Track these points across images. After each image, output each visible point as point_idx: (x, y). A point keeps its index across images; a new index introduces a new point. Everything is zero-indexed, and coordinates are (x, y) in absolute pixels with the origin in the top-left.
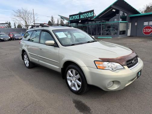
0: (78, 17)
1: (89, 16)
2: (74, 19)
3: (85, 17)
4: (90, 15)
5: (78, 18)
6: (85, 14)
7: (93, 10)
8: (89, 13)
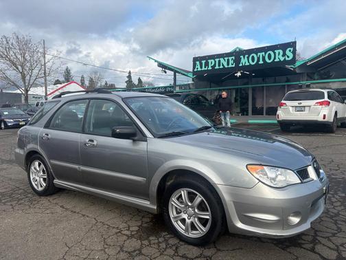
0: (231, 62)
1: (277, 60)
2: (213, 67)
3: (261, 62)
4: (279, 56)
5: (230, 66)
6: (261, 54)
7: (295, 43)
8: (277, 51)
